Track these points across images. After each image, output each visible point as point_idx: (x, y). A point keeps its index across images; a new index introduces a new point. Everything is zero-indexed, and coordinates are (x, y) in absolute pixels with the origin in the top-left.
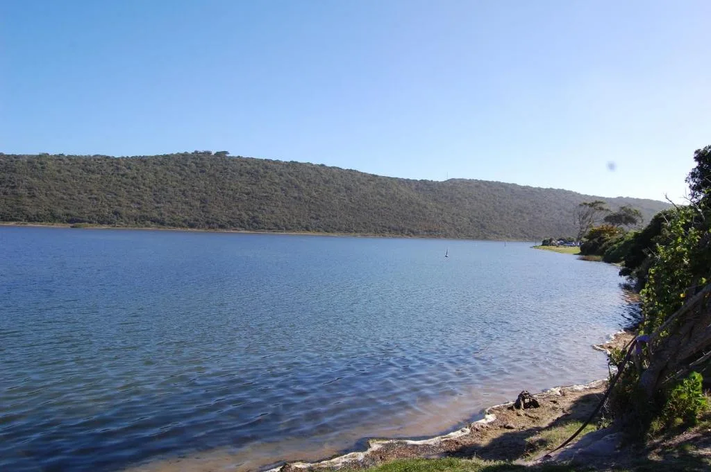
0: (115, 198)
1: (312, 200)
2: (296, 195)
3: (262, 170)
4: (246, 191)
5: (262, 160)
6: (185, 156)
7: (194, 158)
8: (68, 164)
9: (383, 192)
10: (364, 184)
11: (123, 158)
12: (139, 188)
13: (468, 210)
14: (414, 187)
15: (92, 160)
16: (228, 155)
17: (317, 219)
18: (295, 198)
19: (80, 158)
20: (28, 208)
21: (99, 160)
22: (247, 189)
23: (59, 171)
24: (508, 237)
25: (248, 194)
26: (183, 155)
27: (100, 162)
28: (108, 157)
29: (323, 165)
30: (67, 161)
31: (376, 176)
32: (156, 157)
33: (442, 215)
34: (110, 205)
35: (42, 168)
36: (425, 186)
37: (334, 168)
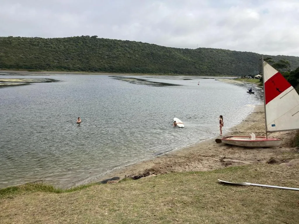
0: (47, 58)
1: (136, 59)
2: (129, 56)
3: (113, 45)
4: (106, 54)
5: (113, 40)
6: (78, 37)
7: (82, 39)
8: (23, 42)
9: (168, 54)
10: (159, 51)
11: (48, 39)
12: (57, 53)
13: (206, 62)
14: (182, 52)
15: (34, 39)
16: (97, 38)
17: (139, 67)
18: (128, 57)
19: (28, 38)
20: (6, 62)
21: (37, 39)
22: (107, 54)
23: (19, 45)
24: (225, 74)
25: (107, 56)
26: (76, 37)
27: (38, 40)
28: (42, 38)
29: (140, 42)
30: (22, 40)
31: (165, 47)
32: (64, 38)
33: (194, 65)
34: (44, 61)
35: (10, 43)
36: (187, 52)
37: (146, 43)
